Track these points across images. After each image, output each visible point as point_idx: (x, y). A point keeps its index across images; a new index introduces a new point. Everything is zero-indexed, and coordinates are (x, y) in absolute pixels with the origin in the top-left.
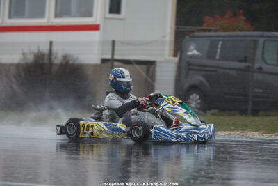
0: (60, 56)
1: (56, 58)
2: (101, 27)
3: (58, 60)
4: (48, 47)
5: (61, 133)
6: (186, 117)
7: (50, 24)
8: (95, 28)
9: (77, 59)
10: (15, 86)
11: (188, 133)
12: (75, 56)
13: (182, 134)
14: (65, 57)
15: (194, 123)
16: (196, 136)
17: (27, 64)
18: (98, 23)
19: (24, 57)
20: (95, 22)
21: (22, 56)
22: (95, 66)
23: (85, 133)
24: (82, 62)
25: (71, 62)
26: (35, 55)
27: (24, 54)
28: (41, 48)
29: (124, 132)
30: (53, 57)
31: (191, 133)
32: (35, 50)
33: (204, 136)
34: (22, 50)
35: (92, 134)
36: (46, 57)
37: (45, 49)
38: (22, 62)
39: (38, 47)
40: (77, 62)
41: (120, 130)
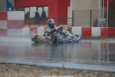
5: (32, 40)
6: (69, 34)
11: (69, 39)
13: (67, 40)
15: (72, 36)
16: (72, 40)
23: (39, 40)
29: (50, 39)
31: (70, 39)
33: (75, 40)
35: (41, 40)
41: (49, 39)
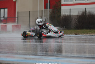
4: (85, 10)
9: (93, 13)
19: (79, 13)
21: (78, 13)
27: (79, 12)
34: (78, 11)
40: (93, 14)
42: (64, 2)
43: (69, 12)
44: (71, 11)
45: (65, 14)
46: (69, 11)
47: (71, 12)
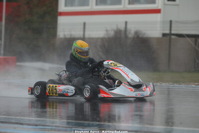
0: (133, 32)
1: (130, 33)
2: (162, 11)
3: (131, 35)
4: (124, 26)
7: (125, 9)
8: (158, 11)
9: (145, 34)
10: (101, 54)
12: (144, 32)
14: (136, 33)
17: (109, 38)
18: (159, 8)
19: (107, 33)
20: (158, 7)
22: (158, 39)
24: (149, 36)
25: (140, 36)
26: (115, 31)
27: (107, 31)
28: (119, 26)
30: (128, 33)
32: (115, 27)
34: (106, 28)
36: (123, 32)
37: (122, 27)
38: (106, 36)
39: (117, 25)
40: (145, 36)
42: (66, 5)
43: (82, 30)
44: (87, 26)
45: (71, 35)
46: (82, 27)
47: (86, 29)
